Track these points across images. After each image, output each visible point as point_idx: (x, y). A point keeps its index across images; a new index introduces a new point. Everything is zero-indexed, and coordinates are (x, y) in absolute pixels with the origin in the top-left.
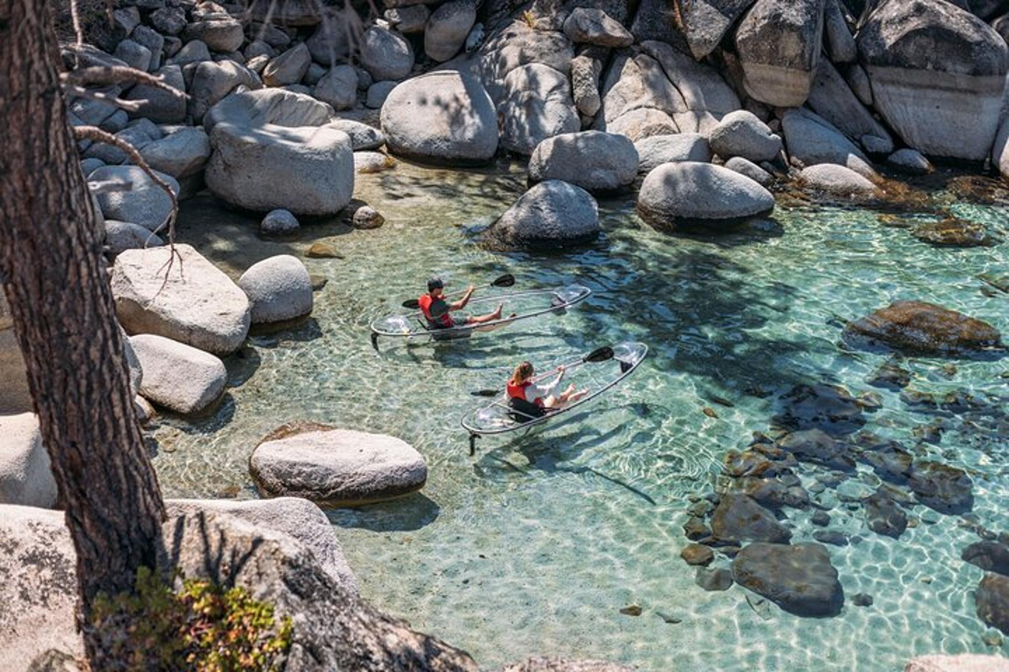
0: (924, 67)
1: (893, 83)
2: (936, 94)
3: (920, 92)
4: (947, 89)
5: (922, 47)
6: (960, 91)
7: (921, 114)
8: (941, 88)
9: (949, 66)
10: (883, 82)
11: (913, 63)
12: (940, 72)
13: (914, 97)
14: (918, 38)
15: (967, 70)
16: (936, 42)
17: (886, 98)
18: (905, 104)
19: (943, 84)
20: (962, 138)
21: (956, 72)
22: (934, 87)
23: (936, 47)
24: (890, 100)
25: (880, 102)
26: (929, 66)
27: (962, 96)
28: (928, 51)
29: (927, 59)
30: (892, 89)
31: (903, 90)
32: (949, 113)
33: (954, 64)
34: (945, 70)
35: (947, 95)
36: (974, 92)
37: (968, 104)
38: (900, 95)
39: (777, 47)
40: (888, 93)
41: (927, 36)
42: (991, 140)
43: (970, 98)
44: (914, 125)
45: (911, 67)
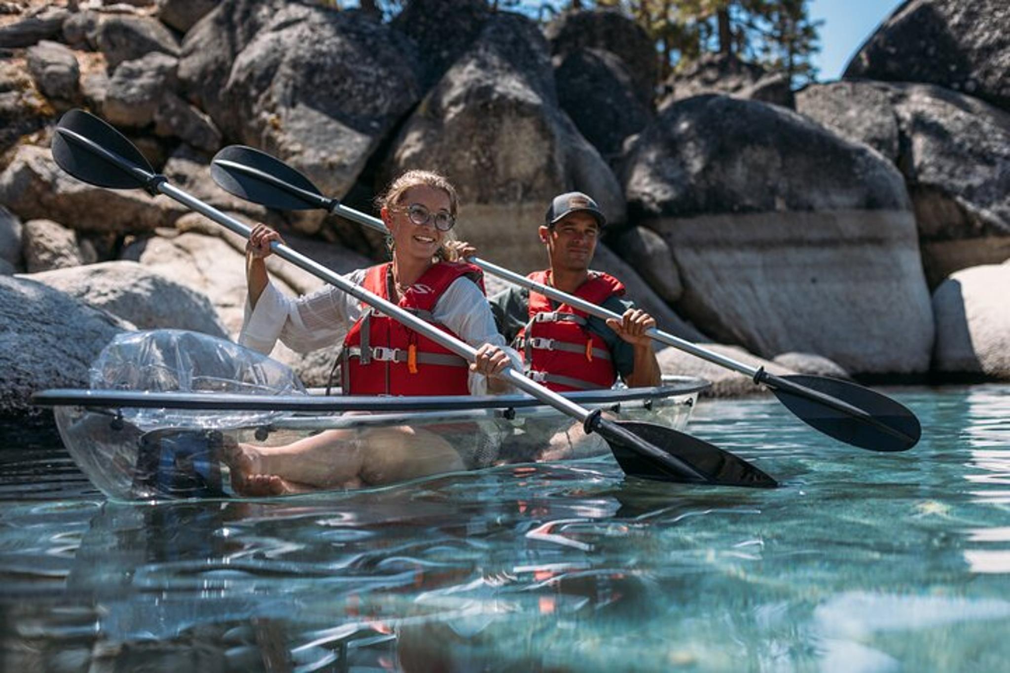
0: (770, 207)
1: (717, 244)
2: (806, 255)
3: (772, 256)
4: (823, 243)
5: (756, 168)
6: (851, 242)
7: (784, 297)
8: (811, 244)
9: (817, 198)
10: (695, 245)
11: (748, 202)
12: (803, 215)
13: (765, 266)
14: (748, 150)
15: (855, 200)
16: (784, 155)
17: (709, 276)
18: (750, 283)
19: (815, 234)
20: (876, 331)
21: (833, 207)
22: (799, 243)
23: (784, 167)
24: (719, 279)
25: (699, 288)
26: (780, 205)
27: (856, 251)
28: (772, 174)
29: (773, 191)
30: (717, 257)
31: (740, 256)
32: (839, 287)
33: (826, 194)
34: (810, 208)
35: (827, 254)
36: (878, 241)
37: (870, 264)
38: (737, 267)
39: (490, 159)
40: (711, 266)
41: (765, 145)
42: (930, 328)
43: (871, 253)
44: (776, 323)
45: (746, 210)
